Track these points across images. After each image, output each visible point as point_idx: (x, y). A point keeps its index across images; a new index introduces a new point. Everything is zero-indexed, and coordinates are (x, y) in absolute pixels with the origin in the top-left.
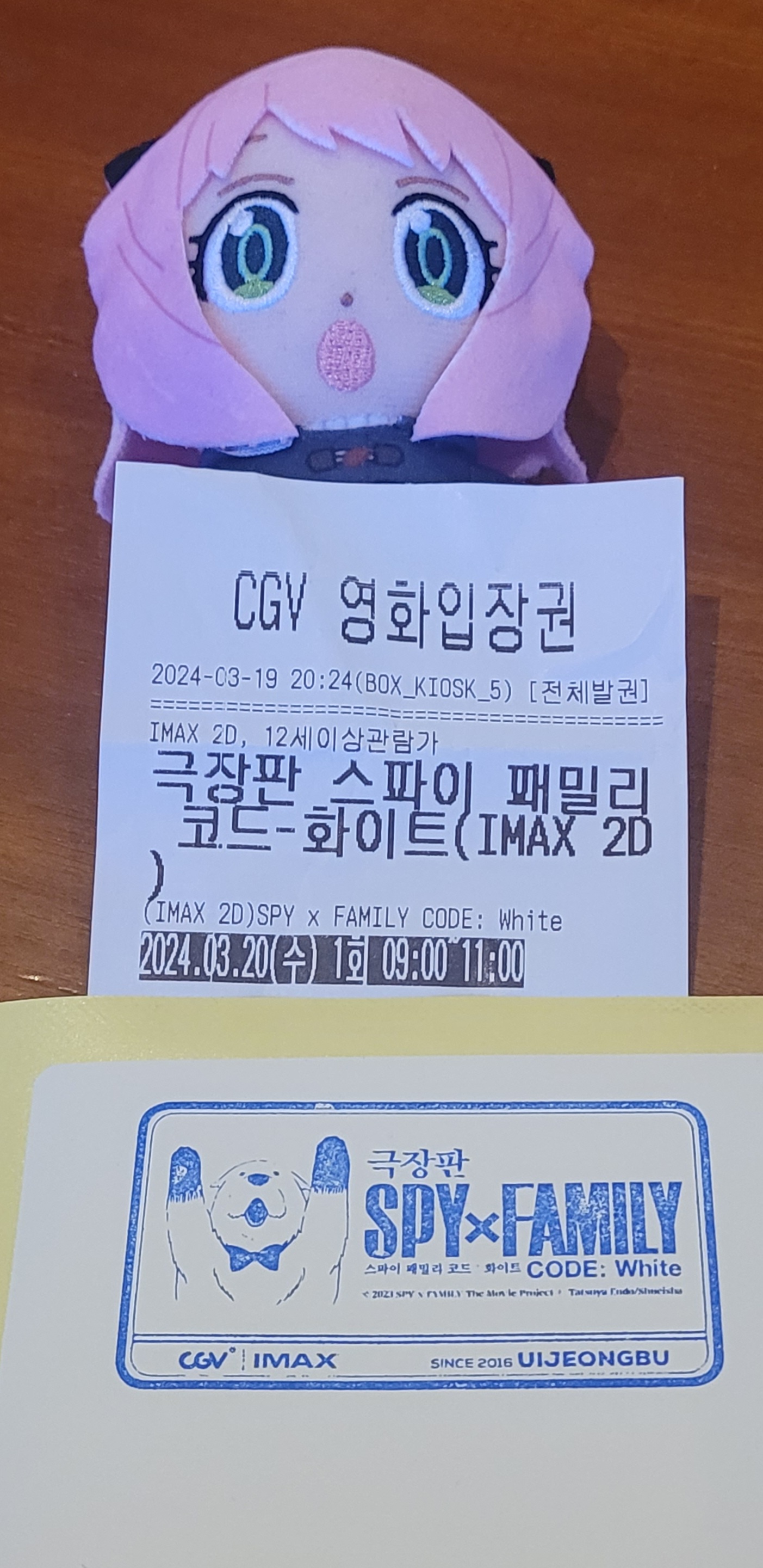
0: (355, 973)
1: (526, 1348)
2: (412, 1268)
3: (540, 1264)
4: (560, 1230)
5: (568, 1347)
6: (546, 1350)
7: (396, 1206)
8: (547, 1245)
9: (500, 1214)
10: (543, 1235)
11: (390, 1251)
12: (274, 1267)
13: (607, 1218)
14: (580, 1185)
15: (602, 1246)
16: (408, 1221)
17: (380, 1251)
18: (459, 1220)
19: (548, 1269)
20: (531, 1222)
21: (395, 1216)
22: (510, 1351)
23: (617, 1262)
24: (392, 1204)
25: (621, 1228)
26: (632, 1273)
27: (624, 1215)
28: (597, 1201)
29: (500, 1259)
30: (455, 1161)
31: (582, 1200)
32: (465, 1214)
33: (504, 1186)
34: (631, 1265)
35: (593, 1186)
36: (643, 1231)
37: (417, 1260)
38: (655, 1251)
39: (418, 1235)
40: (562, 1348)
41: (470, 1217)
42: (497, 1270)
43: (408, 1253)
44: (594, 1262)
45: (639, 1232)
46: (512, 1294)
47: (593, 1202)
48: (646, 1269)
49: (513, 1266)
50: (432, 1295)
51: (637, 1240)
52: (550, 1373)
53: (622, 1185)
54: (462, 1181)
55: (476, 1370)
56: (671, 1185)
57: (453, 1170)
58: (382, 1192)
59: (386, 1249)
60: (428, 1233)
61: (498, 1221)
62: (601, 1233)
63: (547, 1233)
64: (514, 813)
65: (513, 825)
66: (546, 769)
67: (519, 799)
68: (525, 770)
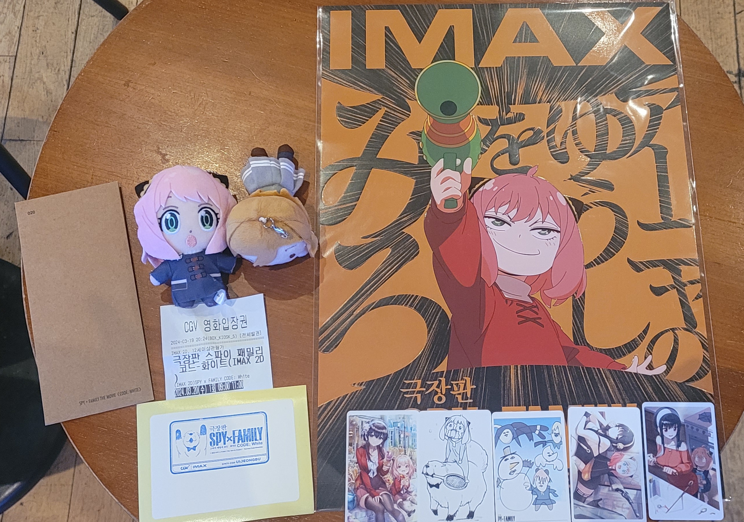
1: (237, 460)
2: (218, 448)
5: (244, 459)
6: (240, 460)
7: (215, 436)
9: (232, 436)
12: (195, 450)
16: (217, 439)
17: (213, 446)
18: (225, 438)
19: (240, 445)
21: (215, 438)
22: (235, 460)
23: (252, 443)
30: (224, 427)
31: (246, 432)
33: (233, 431)
34: (254, 443)
35: (248, 429)
40: (243, 459)
41: (227, 437)
44: (248, 443)
52: (241, 464)
55: (229, 464)
57: (224, 429)
58: (212, 434)
60: (220, 441)
64: (239, 357)
65: (239, 360)
66: (244, 349)
67: (240, 355)
68: (240, 350)
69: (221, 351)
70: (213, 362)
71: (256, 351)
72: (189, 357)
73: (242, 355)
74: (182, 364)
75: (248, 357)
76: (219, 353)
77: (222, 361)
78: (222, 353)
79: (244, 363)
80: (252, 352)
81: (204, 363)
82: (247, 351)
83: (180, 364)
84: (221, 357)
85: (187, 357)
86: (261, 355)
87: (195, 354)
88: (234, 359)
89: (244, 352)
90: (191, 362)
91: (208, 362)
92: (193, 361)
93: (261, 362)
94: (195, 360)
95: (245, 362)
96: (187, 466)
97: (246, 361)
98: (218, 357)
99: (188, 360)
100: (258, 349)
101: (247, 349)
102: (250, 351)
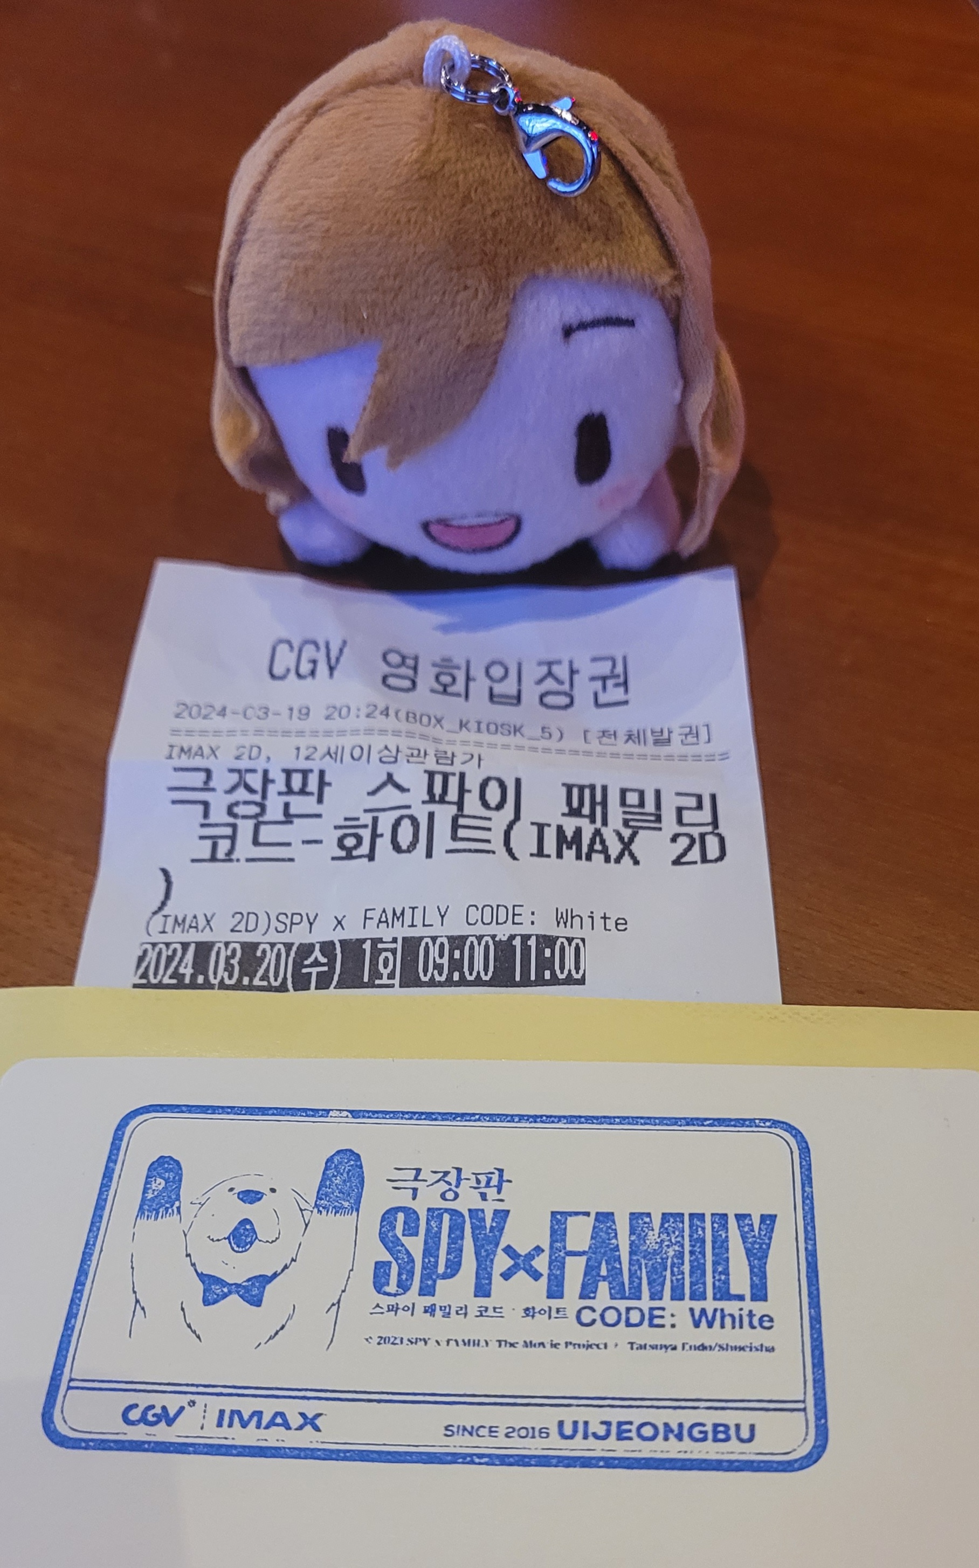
0: (385, 976)
1: (568, 1415)
2: (430, 1310)
3: (593, 1310)
4: (621, 1269)
6: (595, 1418)
7: (416, 1234)
8: (603, 1287)
9: (546, 1246)
10: (599, 1275)
11: (404, 1287)
12: (257, 1302)
13: (680, 1255)
14: (649, 1215)
15: (673, 1289)
16: (430, 1251)
17: (392, 1287)
18: (494, 1253)
19: (602, 1316)
20: (584, 1258)
21: (415, 1246)
22: (548, 1417)
23: (692, 1310)
24: (411, 1230)
25: (698, 1269)
26: (710, 1325)
27: (703, 1254)
28: (668, 1235)
29: (542, 1302)
30: (495, 1181)
31: (651, 1233)
32: (503, 1245)
33: (553, 1214)
34: (710, 1315)
35: (664, 1216)
36: (726, 1272)
37: (438, 1300)
38: (741, 1298)
39: (441, 1269)
41: (509, 1250)
42: (537, 1315)
43: (427, 1290)
44: (663, 1309)
45: (720, 1273)
46: (554, 1346)
47: (664, 1236)
48: (728, 1320)
49: (558, 1311)
50: (452, 1343)
51: (717, 1283)
52: (598, 1449)
53: (701, 1217)
54: (500, 1206)
55: (502, 1441)
56: (763, 1218)
57: (492, 1193)
58: (401, 1216)
59: (399, 1285)
60: (454, 1268)
61: (542, 1255)
62: (672, 1273)
63: (604, 1272)
64: (570, 824)
65: (569, 834)
66: (605, 789)
67: (574, 812)
68: (581, 789)
69: (462, 776)
70: (406, 823)
71: (680, 810)
72: (266, 780)
73: (593, 821)
74: (219, 814)
75: (626, 833)
76: (454, 783)
77: (462, 821)
78: (473, 784)
79: (598, 858)
80: (650, 807)
81: (349, 826)
82: (623, 803)
83: (206, 815)
84: (460, 804)
85: (255, 781)
86: (709, 829)
87: (305, 773)
88: (541, 827)
89: (604, 803)
90: (274, 810)
91: (375, 820)
92: (287, 805)
93: (704, 859)
94: (299, 804)
95: (605, 851)
96: (173, 1403)
97: (615, 848)
98: (442, 801)
99: (257, 798)
100: (692, 802)
101: (623, 792)
102: (642, 804)
